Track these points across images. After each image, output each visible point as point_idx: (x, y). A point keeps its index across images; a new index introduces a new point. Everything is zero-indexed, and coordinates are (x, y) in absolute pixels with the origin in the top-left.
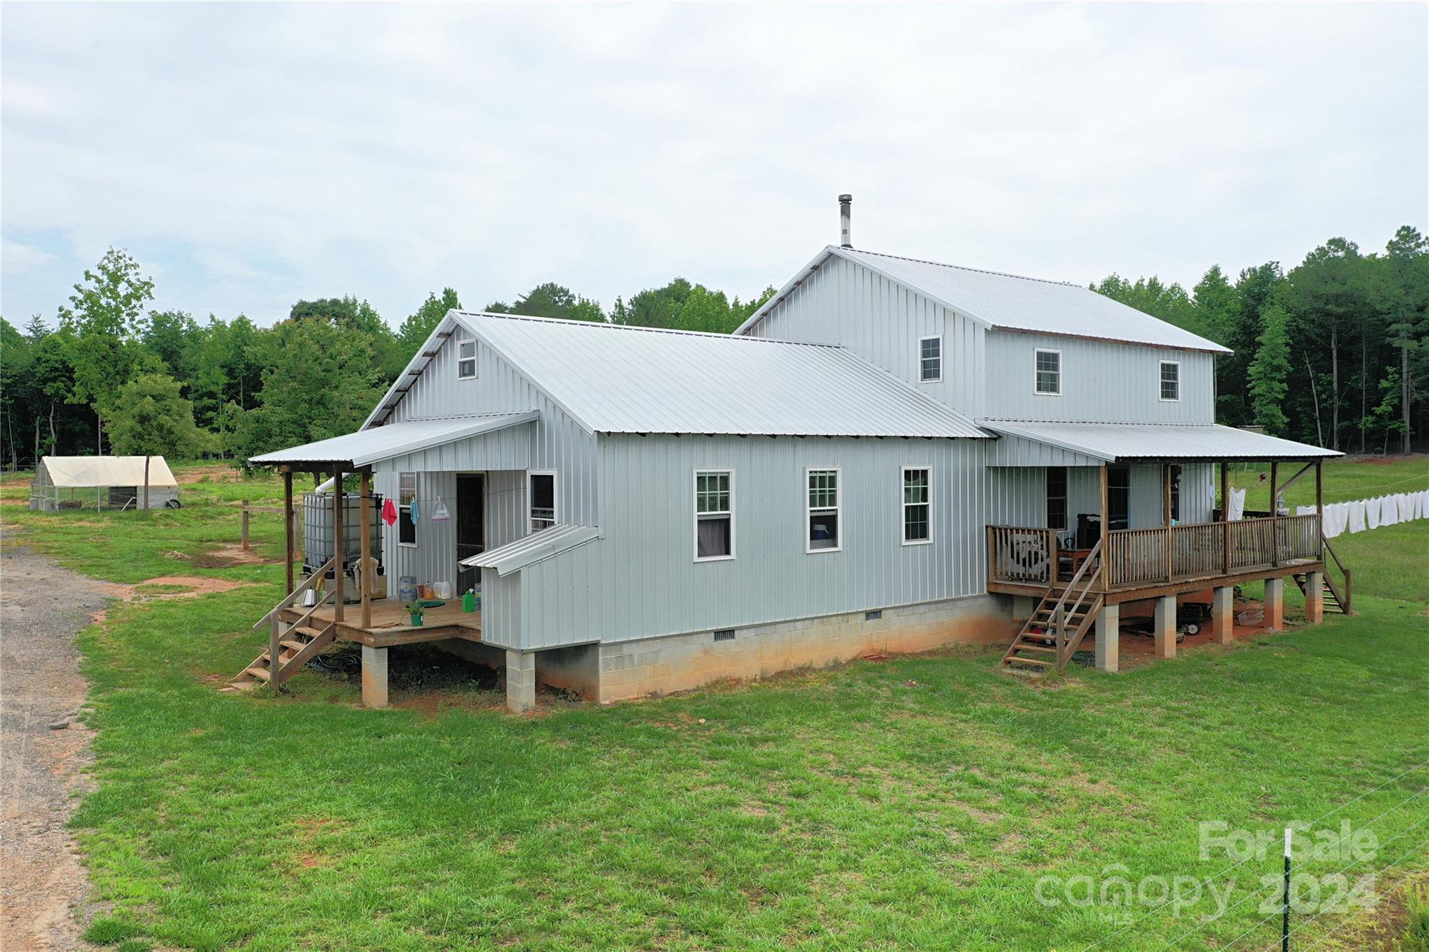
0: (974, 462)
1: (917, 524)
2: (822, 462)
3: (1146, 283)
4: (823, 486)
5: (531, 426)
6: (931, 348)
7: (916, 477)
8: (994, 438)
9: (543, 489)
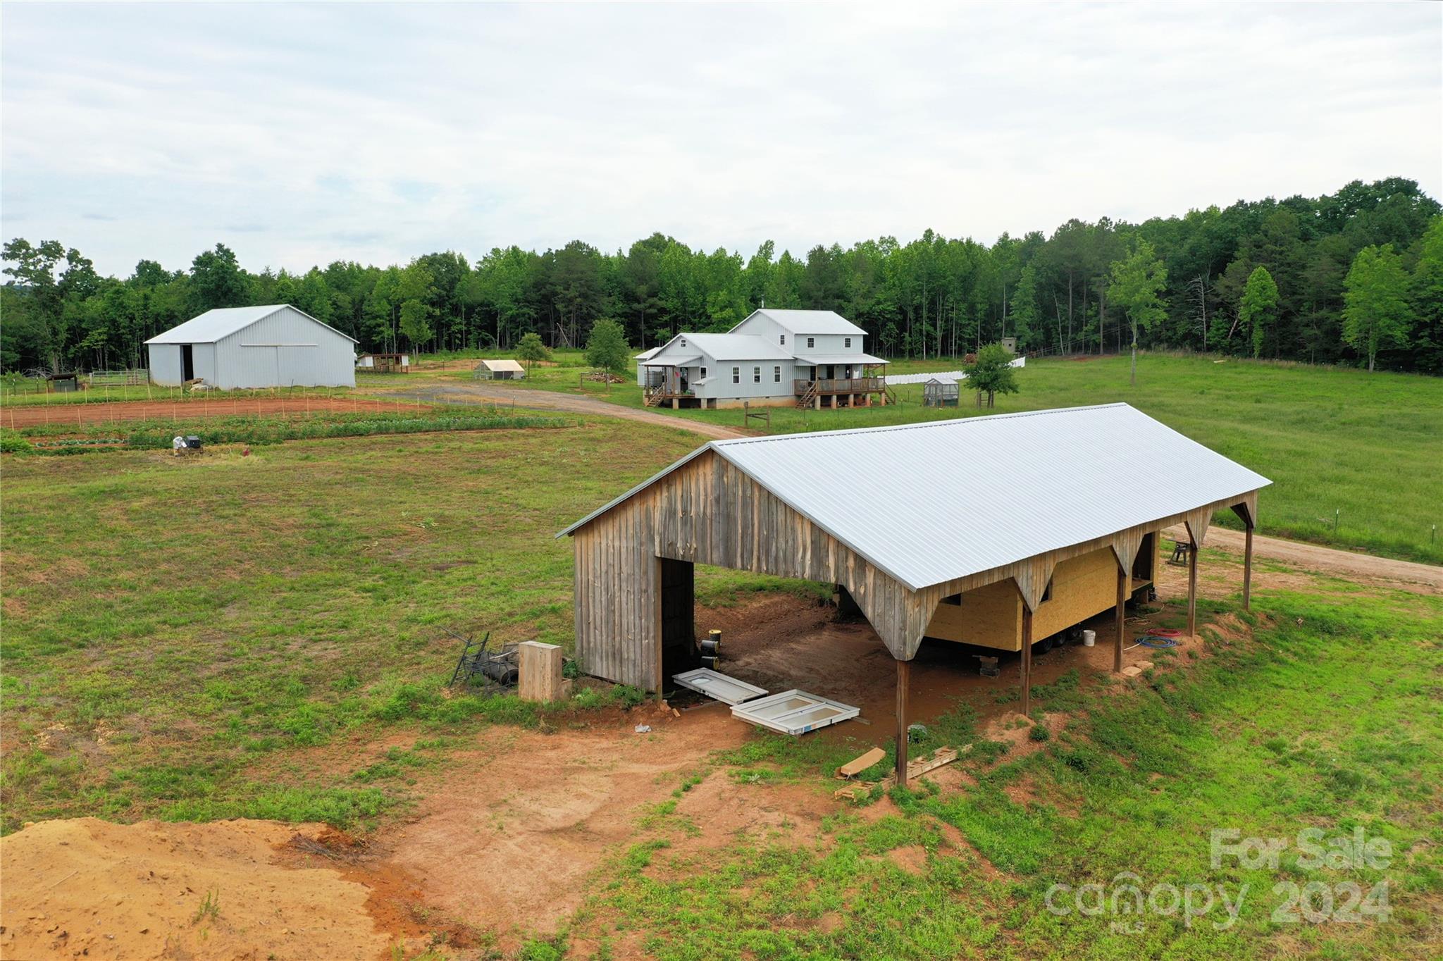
0: (792, 364)
1: (777, 379)
2: (757, 365)
3: (965, 241)
4: (757, 370)
5: (701, 358)
6: (782, 337)
7: (777, 368)
8: (796, 360)
9: (704, 371)
